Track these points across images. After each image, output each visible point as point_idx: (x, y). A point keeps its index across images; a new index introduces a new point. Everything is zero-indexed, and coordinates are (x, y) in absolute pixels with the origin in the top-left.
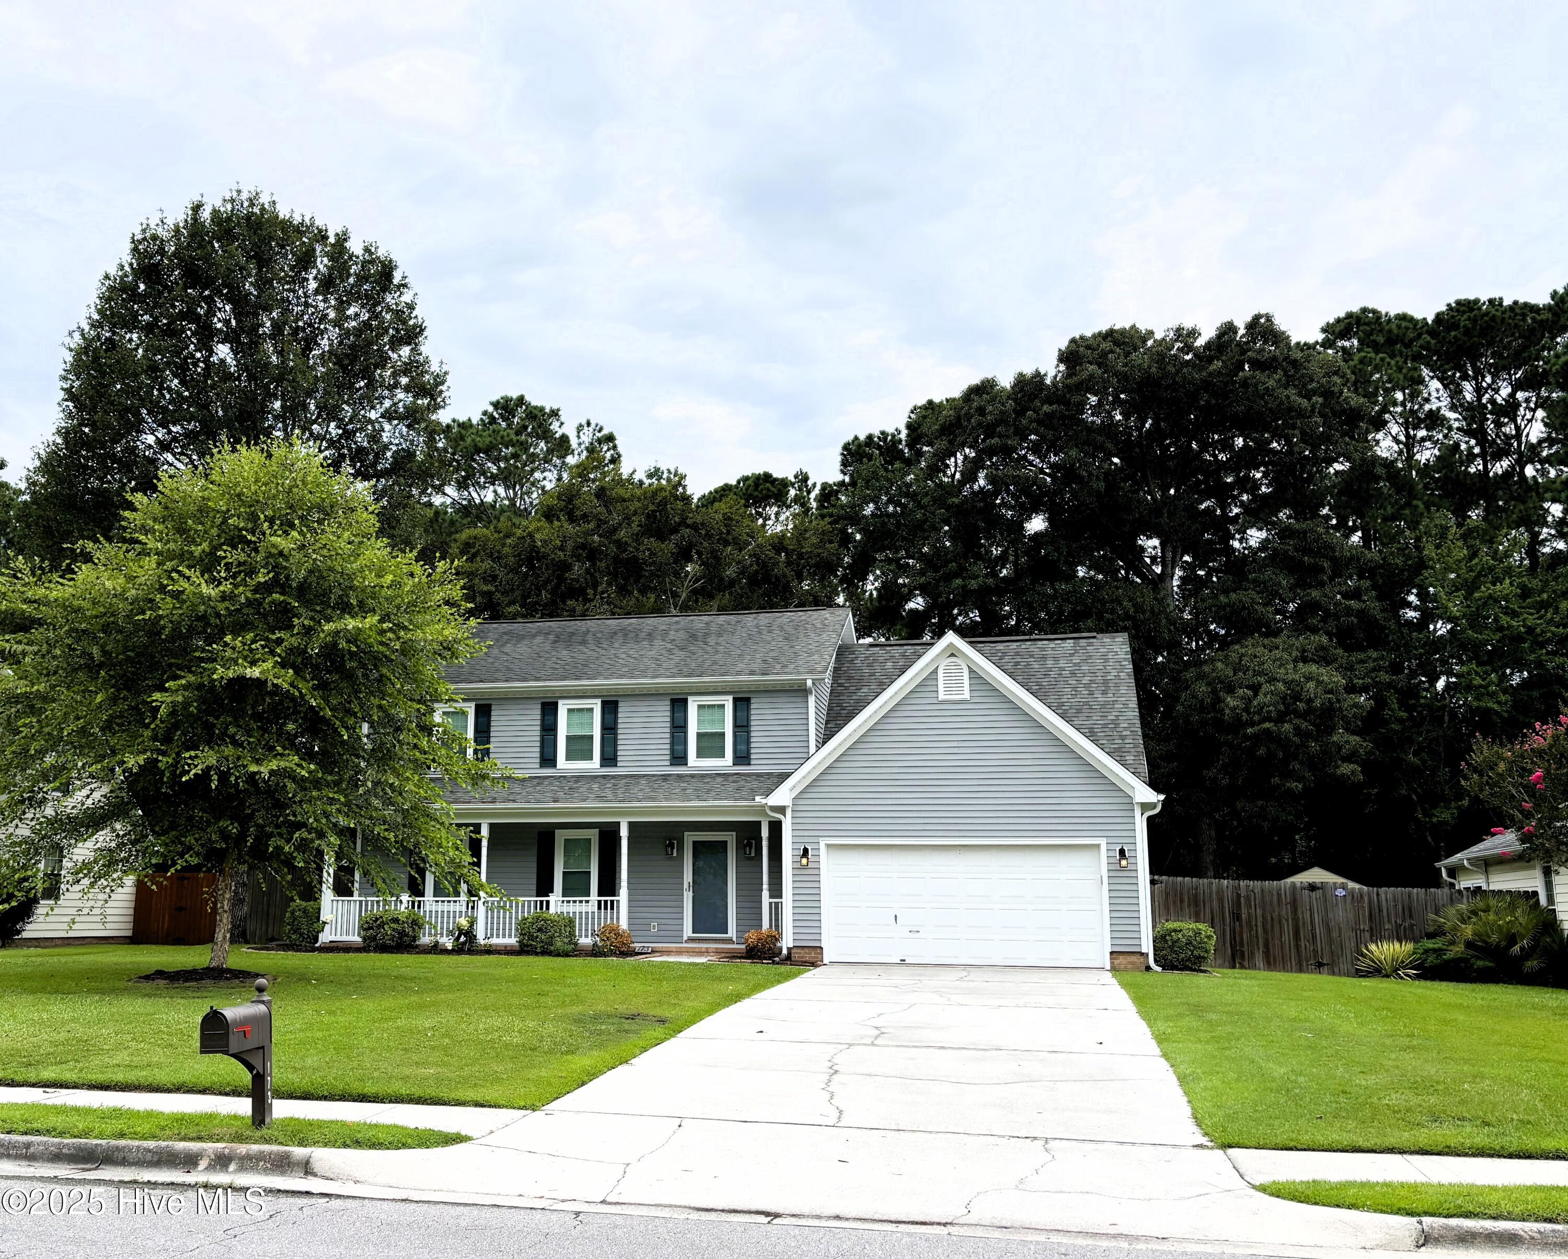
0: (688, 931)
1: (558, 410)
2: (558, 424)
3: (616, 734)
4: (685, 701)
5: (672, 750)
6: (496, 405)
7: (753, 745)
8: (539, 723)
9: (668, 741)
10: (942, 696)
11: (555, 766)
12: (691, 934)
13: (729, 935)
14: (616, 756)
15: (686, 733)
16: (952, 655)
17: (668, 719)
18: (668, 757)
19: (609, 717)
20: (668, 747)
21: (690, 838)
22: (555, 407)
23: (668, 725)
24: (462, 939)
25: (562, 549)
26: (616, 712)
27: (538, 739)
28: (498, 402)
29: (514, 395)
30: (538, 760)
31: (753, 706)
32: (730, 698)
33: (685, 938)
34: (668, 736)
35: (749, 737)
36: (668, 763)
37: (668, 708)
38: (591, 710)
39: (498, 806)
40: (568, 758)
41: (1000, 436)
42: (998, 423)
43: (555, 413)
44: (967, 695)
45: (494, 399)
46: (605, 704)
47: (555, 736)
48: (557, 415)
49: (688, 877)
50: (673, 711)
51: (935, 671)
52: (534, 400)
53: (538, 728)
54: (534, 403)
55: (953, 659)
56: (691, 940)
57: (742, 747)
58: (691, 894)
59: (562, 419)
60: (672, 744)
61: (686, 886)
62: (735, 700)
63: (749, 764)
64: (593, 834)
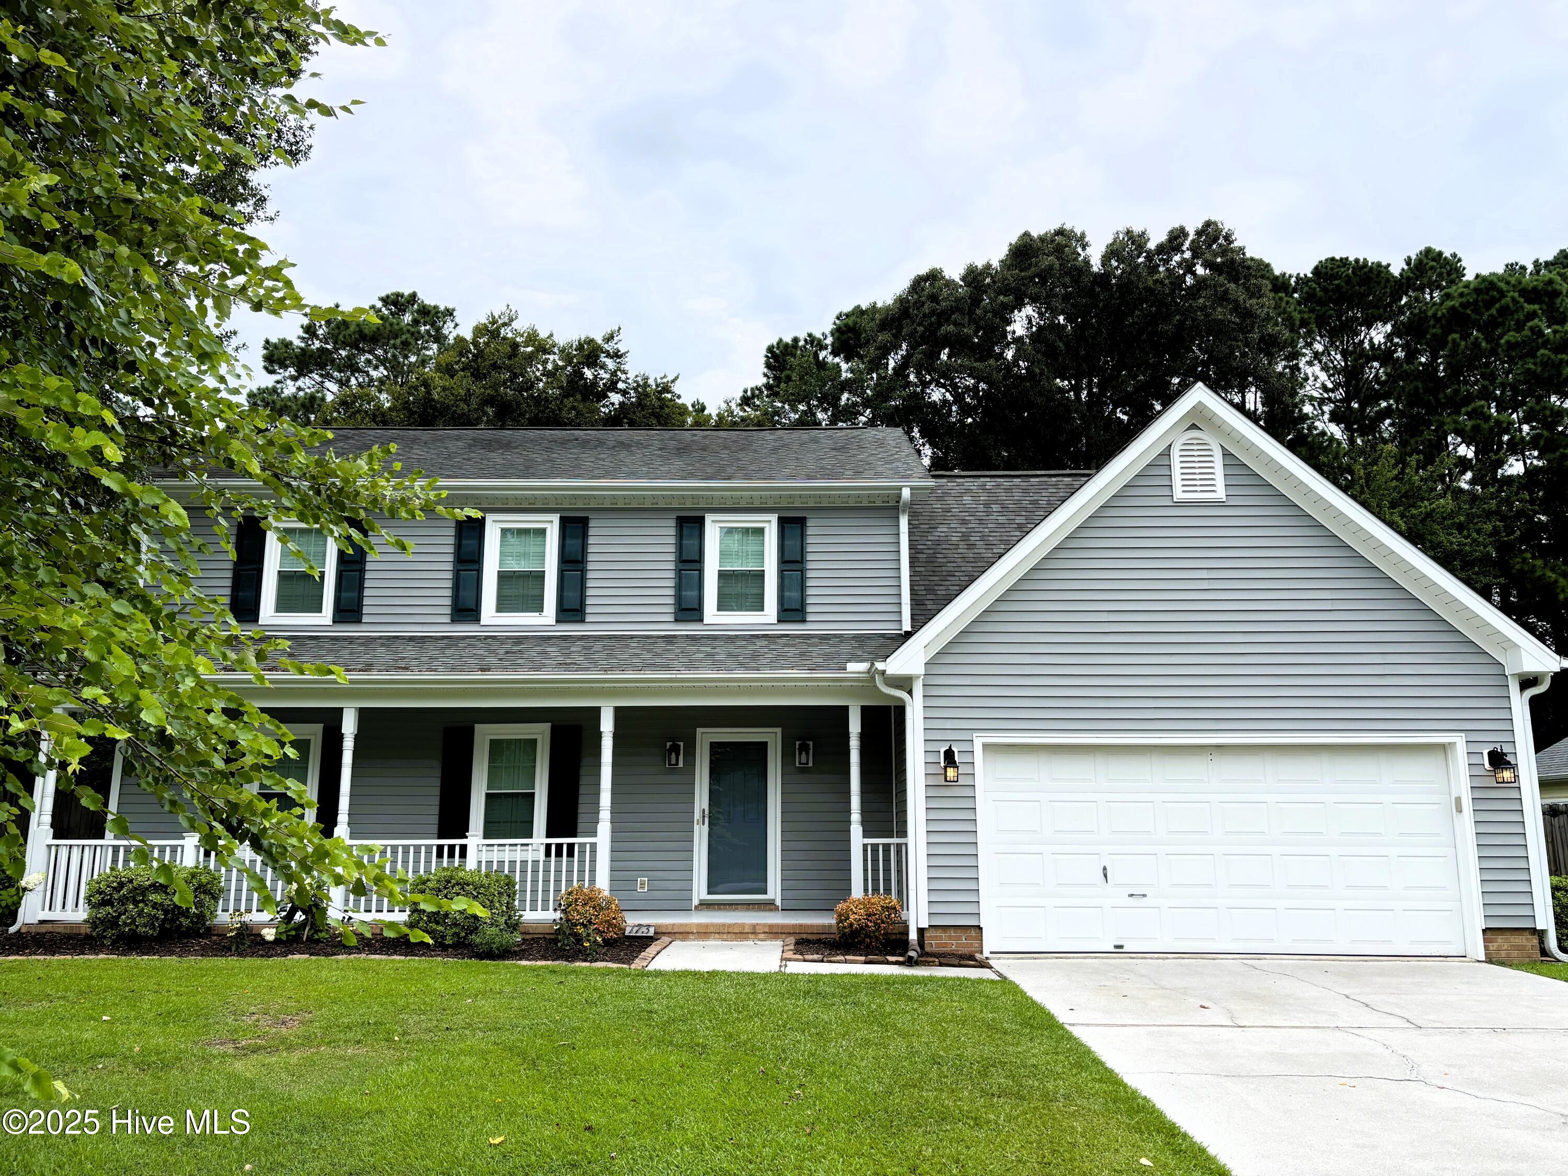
0: (700, 890)
1: (454, 310)
2: (452, 325)
3: (583, 571)
4: (700, 521)
5: (679, 598)
6: (385, 300)
7: (809, 592)
8: (451, 549)
9: (671, 583)
10: (1179, 494)
11: (478, 620)
12: (704, 896)
13: (770, 896)
14: (583, 604)
15: (701, 571)
16: (1194, 427)
17: (672, 549)
18: (671, 609)
19: (572, 543)
20: (671, 592)
21: (706, 737)
22: (450, 306)
23: (672, 557)
24: (299, 917)
25: (466, 400)
26: (585, 536)
27: (449, 575)
28: (388, 297)
29: (407, 292)
30: (448, 611)
31: (810, 531)
32: (774, 518)
33: (695, 902)
34: (672, 574)
35: (803, 579)
36: (671, 618)
37: (672, 531)
38: (542, 532)
39: (374, 676)
40: (500, 608)
41: (955, 324)
42: (953, 310)
43: (449, 313)
44: (1220, 493)
45: (383, 294)
46: (565, 523)
47: (480, 571)
48: (451, 314)
49: (701, 801)
50: (680, 536)
51: (1167, 453)
52: (428, 298)
53: (451, 558)
54: (427, 302)
55: (1195, 433)
56: (705, 905)
57: (793, 594)
58: (706, 828)
59: (457, 320)
60: (679, 588)
61: (697, 815)
62: (782, 522)
63: (804, 621)
64: (541, 732)
